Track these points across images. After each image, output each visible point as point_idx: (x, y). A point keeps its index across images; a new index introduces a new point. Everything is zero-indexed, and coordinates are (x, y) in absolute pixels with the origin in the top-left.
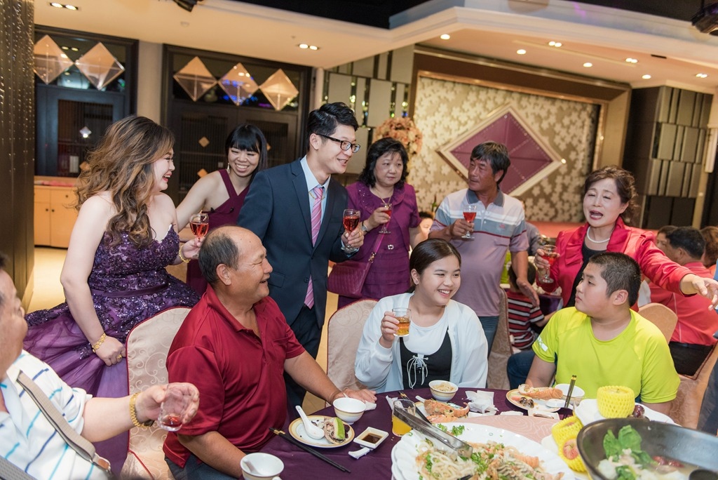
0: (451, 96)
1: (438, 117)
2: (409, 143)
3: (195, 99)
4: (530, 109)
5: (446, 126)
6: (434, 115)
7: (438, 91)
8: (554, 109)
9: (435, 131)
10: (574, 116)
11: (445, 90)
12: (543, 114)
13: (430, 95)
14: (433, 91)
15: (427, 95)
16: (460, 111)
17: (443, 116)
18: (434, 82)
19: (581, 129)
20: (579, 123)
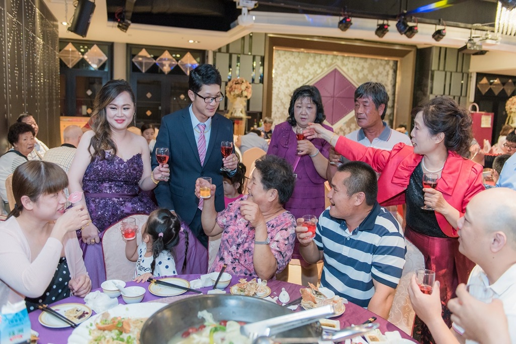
0: (297, 61)
1: (289, 74)
2: (242, 92)
3: (144, 71)
4: (350, 66)
5: (295, 79)
6: (287, 73)
7: (289, 58)
8: (366, 65)
9: (289, 83)
10: (381, 69)
11: (293, 57)
12: (359, 68)
13: (284, 61)
14: (286, 58)
15: (282, 61)
16: (304, 70)
17: (293, 73)
18: (286, 53)
19: (386, 77)
20: (385, 73)
